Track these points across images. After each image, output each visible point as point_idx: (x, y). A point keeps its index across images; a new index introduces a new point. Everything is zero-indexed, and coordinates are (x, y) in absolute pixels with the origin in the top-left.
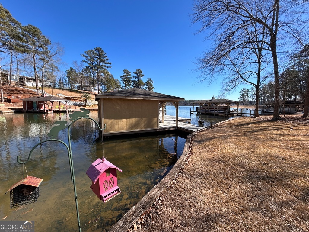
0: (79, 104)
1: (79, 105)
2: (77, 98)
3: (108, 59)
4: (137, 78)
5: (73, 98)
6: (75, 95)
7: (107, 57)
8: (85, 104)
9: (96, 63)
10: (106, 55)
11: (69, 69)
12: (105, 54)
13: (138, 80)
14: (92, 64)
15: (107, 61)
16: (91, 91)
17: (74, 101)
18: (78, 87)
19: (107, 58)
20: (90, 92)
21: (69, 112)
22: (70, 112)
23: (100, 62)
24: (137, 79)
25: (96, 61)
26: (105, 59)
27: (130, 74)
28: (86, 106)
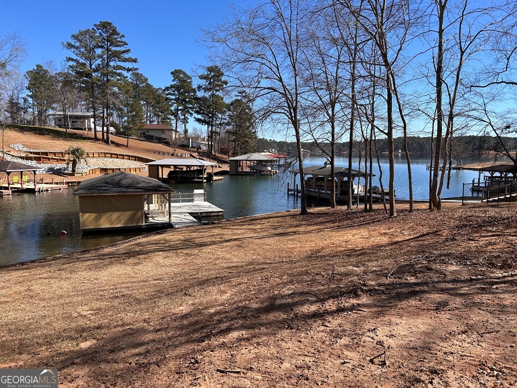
0: (60, 169)
1: (59, 172)
2: (55, 154)
3: (128, 51)
4: (210, 90)
5: (46, 154)
6: (51, 147)
7: (126, 44)
8: (74, 170)
9: (99, 61)
10: (123, 39)
11: (34, 69)
12: (123, 36)
13: (213, 95)
14: (91, 65)
15: (126, 56)
16: (90, 129)
17: (48, 163)
18: (57, 120)
19: (127, 47)
20: (86, 132)
21: (39, 191)
22: (42, 191)
23: (109, 58)
24: (210, 93)
25: (100, 57)
26: (122, 49)
27: (189, 80)
28: (76, 175)
